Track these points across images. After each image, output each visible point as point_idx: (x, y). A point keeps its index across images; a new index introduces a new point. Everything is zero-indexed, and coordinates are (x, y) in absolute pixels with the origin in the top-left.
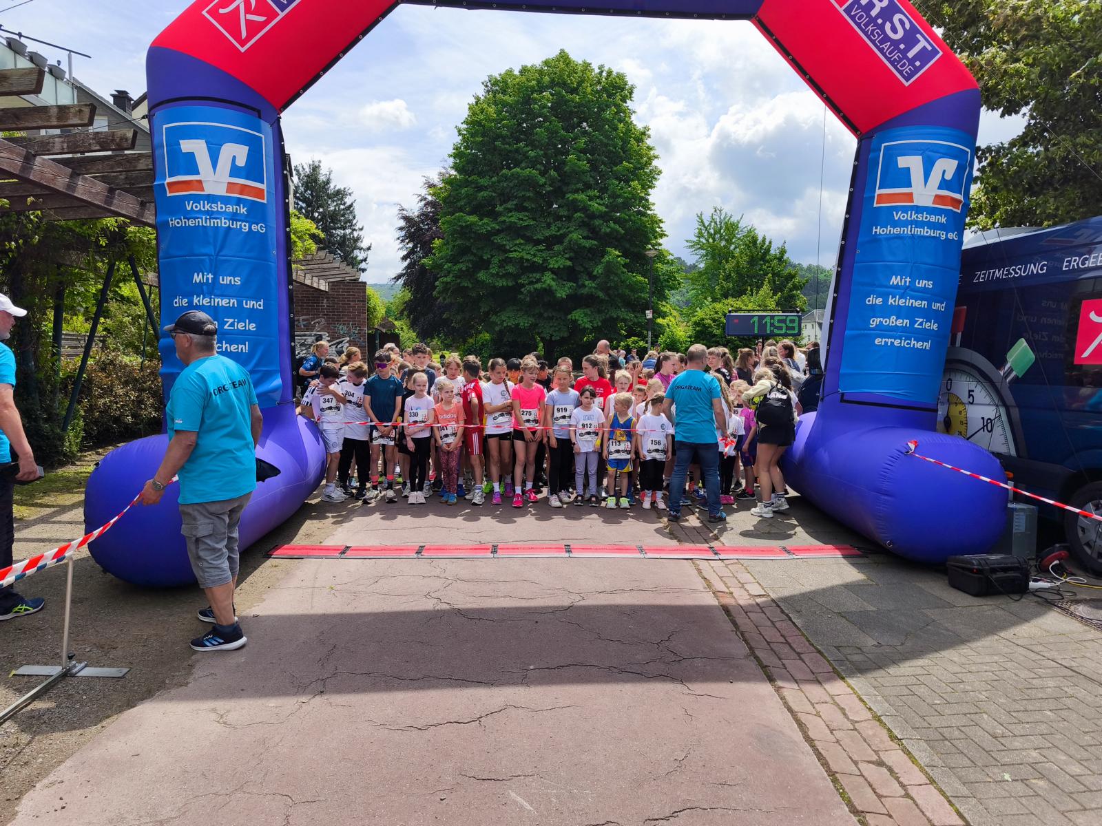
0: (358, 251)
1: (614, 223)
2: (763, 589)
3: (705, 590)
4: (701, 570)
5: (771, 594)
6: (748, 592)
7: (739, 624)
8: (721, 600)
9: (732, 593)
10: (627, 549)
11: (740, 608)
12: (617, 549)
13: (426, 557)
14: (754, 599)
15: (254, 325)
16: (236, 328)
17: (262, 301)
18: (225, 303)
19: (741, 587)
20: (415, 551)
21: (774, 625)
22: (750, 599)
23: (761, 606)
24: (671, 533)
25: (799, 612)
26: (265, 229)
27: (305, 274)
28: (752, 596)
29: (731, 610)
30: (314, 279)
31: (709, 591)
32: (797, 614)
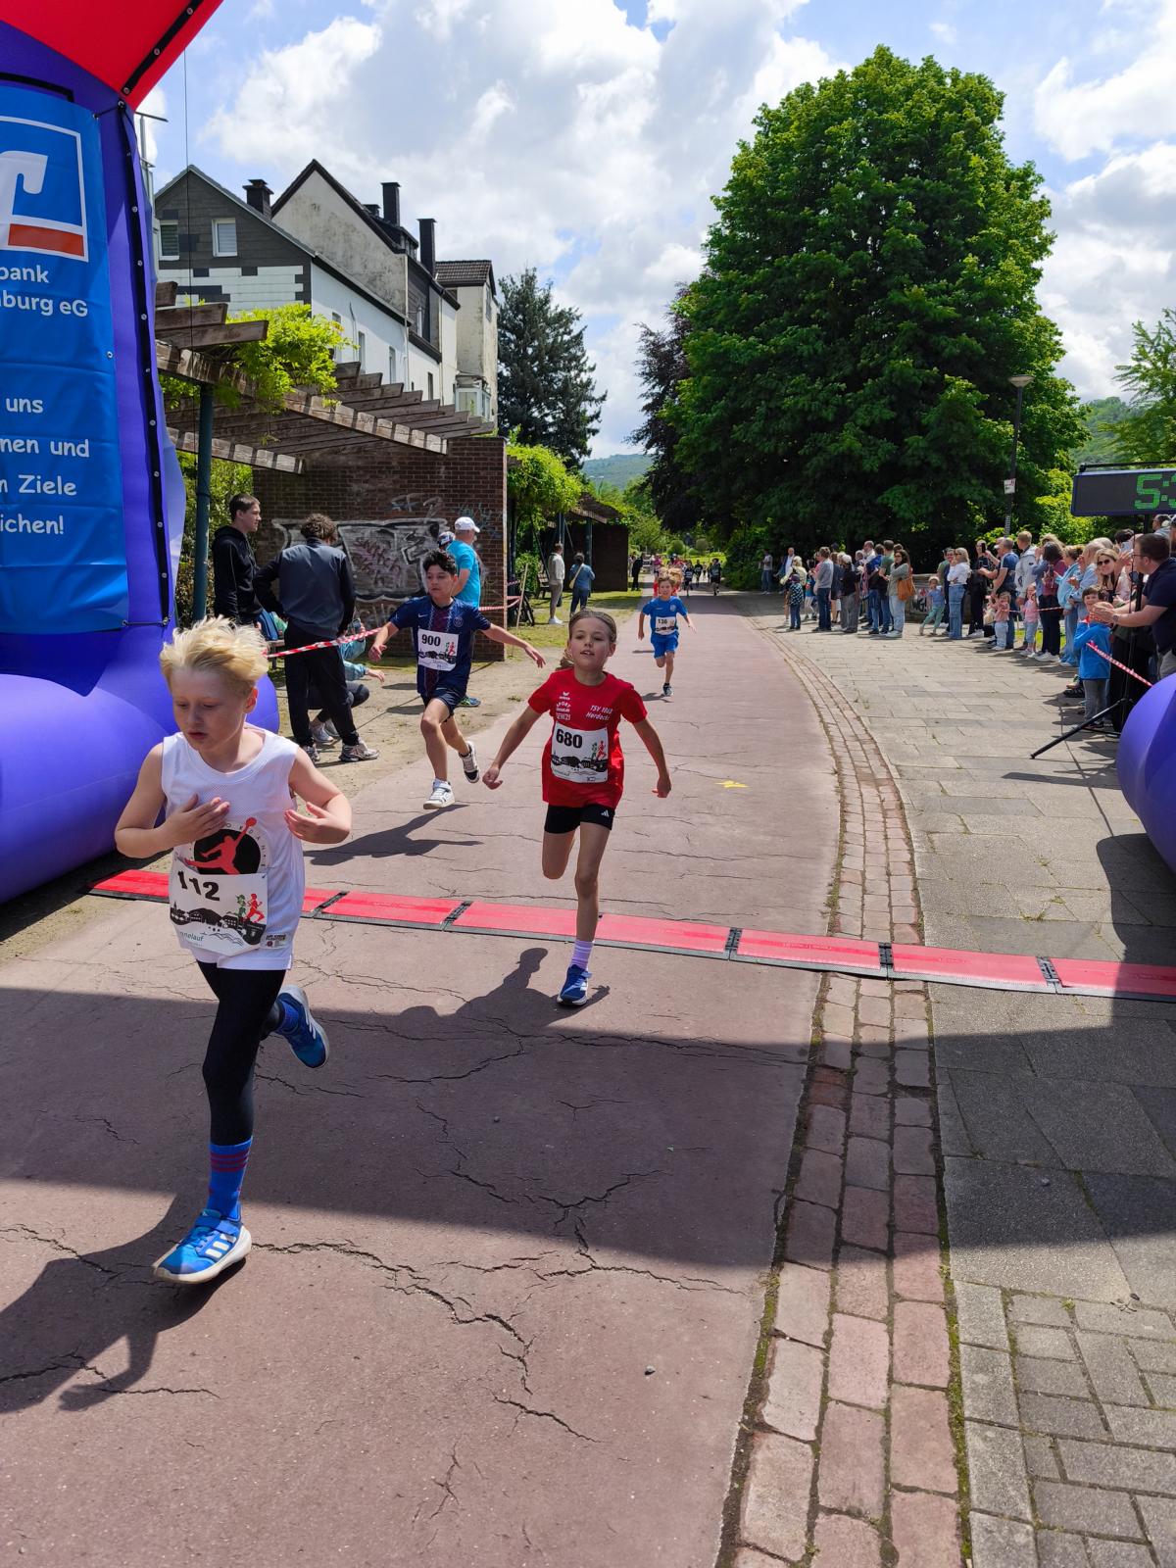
0: (587, 403)
1: (969, 336)
2: (931, 1070)
3: (796, 1058)
4: (827, 1001)
5: (940, 1089)
6: (892, 1075)
7: (802, 1173)
8: (812, 1091)
9: (856, 1072)
10: (707, 936)
11: (843, 1121)
12: (687, 934)
13: (329, 917)
14: (894, 1097)
15: (73, 486)
16: (39, 491)
17: (87, 441)
18: (17, 445)
19: (885, 1059)
20: (321, 903)
21: (891, 1185)
22: (884, 1095)
23: (898, 1120)
24: (832, 904)
25: (976, 1154)
26: (86, 310)
27: (394, 425)
28: (895, 1088)
29: (814, 1125)
30: (415, 432)
31: (804, 1063)
32: (966, 1161)
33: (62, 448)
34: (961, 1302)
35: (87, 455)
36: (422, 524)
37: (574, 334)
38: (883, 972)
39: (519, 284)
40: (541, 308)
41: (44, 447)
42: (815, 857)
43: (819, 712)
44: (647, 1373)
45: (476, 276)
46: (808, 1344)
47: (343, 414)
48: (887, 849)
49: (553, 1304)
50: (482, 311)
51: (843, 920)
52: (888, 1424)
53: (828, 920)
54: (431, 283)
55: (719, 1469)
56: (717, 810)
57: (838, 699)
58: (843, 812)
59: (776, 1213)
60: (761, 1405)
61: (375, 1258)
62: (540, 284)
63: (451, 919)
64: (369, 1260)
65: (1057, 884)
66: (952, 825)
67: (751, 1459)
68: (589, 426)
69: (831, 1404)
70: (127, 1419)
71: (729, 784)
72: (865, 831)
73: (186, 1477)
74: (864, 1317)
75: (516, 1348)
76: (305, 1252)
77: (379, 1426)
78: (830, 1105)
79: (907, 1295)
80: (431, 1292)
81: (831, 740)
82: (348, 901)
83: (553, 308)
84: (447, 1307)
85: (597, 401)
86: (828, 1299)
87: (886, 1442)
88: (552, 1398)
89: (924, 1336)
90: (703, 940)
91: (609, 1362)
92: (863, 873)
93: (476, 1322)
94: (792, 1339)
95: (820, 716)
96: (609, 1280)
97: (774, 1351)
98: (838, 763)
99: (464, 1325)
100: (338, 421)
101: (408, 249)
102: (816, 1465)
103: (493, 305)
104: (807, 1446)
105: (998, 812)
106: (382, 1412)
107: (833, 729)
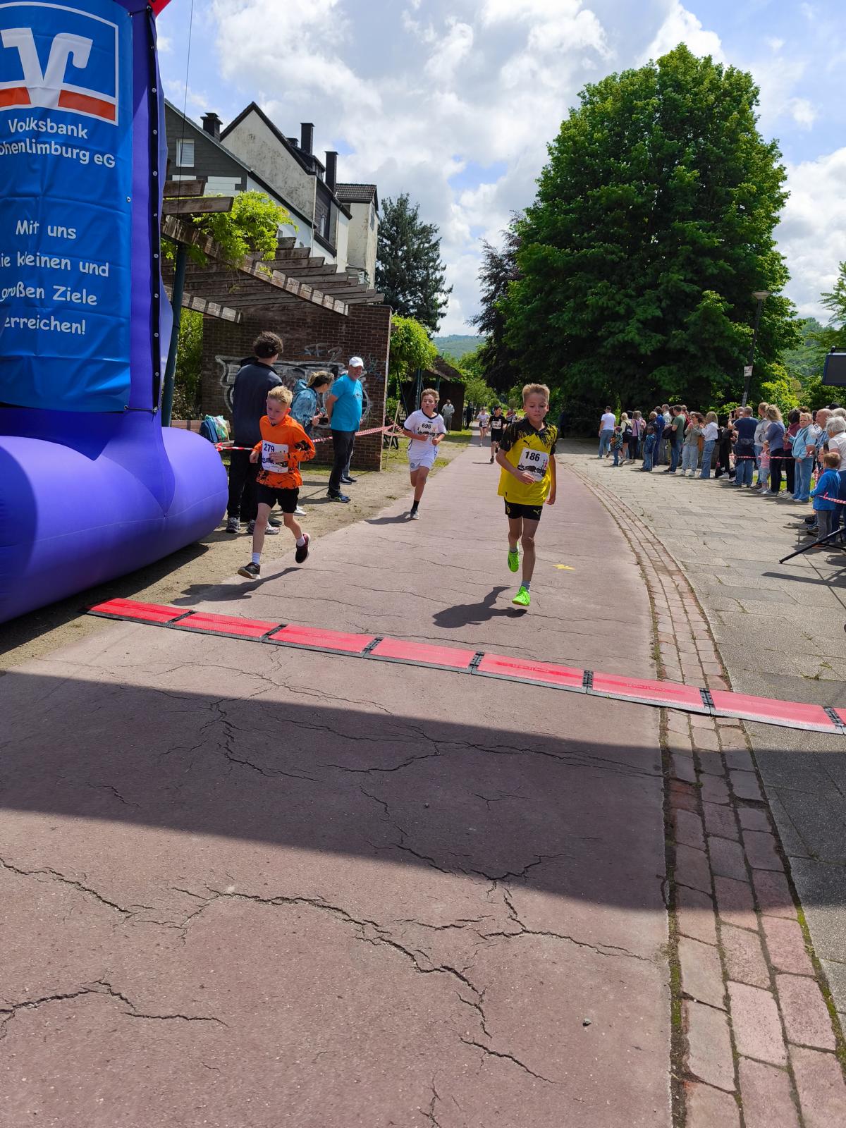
1: (726, 262)
2: (761, 787)
3: (654, 772)
4: (668, 730)
5: (771, 803)
6: (731, 789)
7: (677, 863)
8: (672, 798)
9: (701, 786)
10: (566, 675)
11: (700, 823)
12: (552, 672)
13: (274, 642)
14: (735, 807)
15: (95, 298)
16: (68, 299)
17: (107, 264)
18: (53, 263)
19: (722, 777)
20: (267, 632)
21: (750, 877)
22: (728, 805)
23: (743, 825)
24: (656, 657)
25: (812, 856)
26: (114, 163)
27: (313, 290)
28: (735, 800)
29: (678, 825)
30: (327, 297)
31: (660, 776)
32: (807, 862)
33: (88, 268)
34: (830, 977)
35: (106, 275)
36: (326, 366)
37: (432, 243)
38: (707, 710)
39: (395, 204)
40: (410, 223)
41: (75, 266)
42: (637, 623)
43: (617, 521)
44: (585, 1025)
45: (365, 196)
46: (712, 1006)
47: (277, 278)
48: (689, 621)
49: (497, 961)
50: (367, 222)
51: (667, 670)
52: (793, 1080)
53: (656, 669)
54: (332, 198)
55: (661, 1113)
56: (556, 584)
57: (628, 513)
58: (650, 592)
59: (663, 895)
60: (685, 1057)
61: (344, 913)
62: (411, 205)
63: (368, 650)
64: (339, 914)
65: (823, 654)
66: (733, 607)
67: (687, 1105)
68: (439, 310)
69: (742, 1059)
70: (151, 1042)
71: (561, 567)
72: (669, 606)
73: (206, 1097)
74: (752, 985)
75: (474, 998)
76: (285, 904)
77: (366, 1058)
78: (686, 810)
79: (784, 969)
80: (394, 944)
81: (630, 541)
82: (287, 631)
83: (418, 223)
84: (409, 958)
85: (445, 293)
86: (720, 969)
87: (795, 1096)
88: (509, 1042)
89: (806, 1005)
90: (564, 677)
91: (552, 1014)
92: (675, 636)
93: (435, 972)
94: (698, 1002)
95: (618, 524)
96: (539, 943)
97: (686, 1012)
98: (638, 557)
99: (424, 973)
100: (274, 282)
101: (317, 172)
102: (741, 1114)
103: (376, 218)
104: (730, 1096)
105: (763, 599)
106: (367, 1047)
107: (629, 533)
